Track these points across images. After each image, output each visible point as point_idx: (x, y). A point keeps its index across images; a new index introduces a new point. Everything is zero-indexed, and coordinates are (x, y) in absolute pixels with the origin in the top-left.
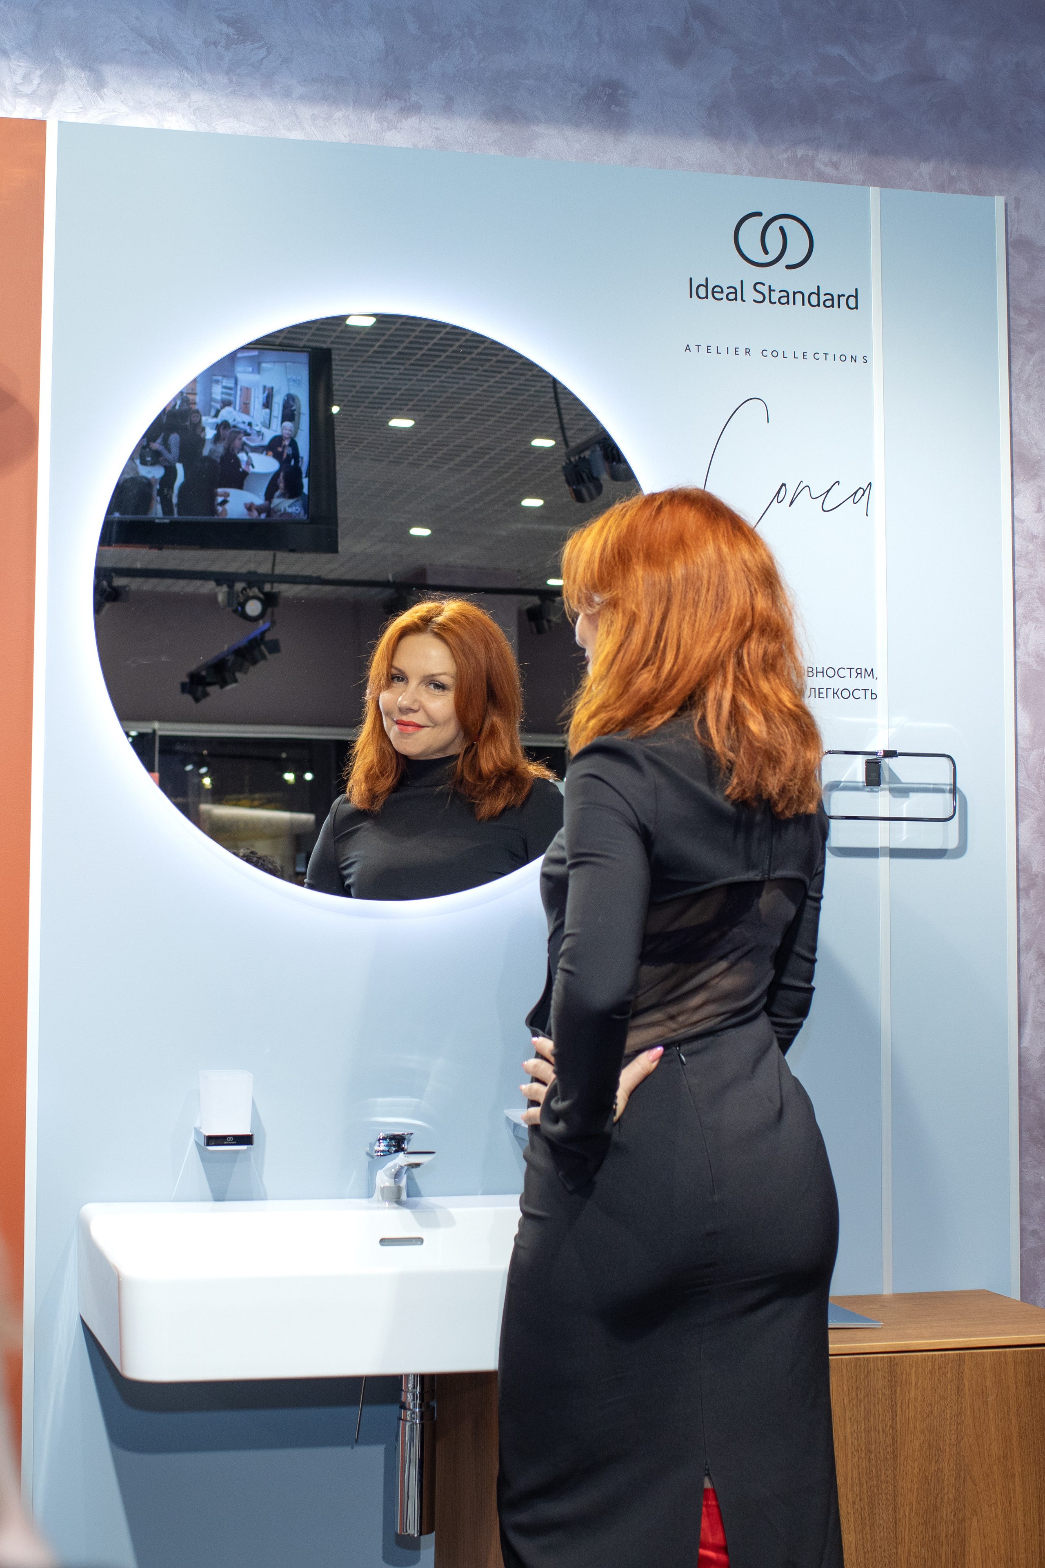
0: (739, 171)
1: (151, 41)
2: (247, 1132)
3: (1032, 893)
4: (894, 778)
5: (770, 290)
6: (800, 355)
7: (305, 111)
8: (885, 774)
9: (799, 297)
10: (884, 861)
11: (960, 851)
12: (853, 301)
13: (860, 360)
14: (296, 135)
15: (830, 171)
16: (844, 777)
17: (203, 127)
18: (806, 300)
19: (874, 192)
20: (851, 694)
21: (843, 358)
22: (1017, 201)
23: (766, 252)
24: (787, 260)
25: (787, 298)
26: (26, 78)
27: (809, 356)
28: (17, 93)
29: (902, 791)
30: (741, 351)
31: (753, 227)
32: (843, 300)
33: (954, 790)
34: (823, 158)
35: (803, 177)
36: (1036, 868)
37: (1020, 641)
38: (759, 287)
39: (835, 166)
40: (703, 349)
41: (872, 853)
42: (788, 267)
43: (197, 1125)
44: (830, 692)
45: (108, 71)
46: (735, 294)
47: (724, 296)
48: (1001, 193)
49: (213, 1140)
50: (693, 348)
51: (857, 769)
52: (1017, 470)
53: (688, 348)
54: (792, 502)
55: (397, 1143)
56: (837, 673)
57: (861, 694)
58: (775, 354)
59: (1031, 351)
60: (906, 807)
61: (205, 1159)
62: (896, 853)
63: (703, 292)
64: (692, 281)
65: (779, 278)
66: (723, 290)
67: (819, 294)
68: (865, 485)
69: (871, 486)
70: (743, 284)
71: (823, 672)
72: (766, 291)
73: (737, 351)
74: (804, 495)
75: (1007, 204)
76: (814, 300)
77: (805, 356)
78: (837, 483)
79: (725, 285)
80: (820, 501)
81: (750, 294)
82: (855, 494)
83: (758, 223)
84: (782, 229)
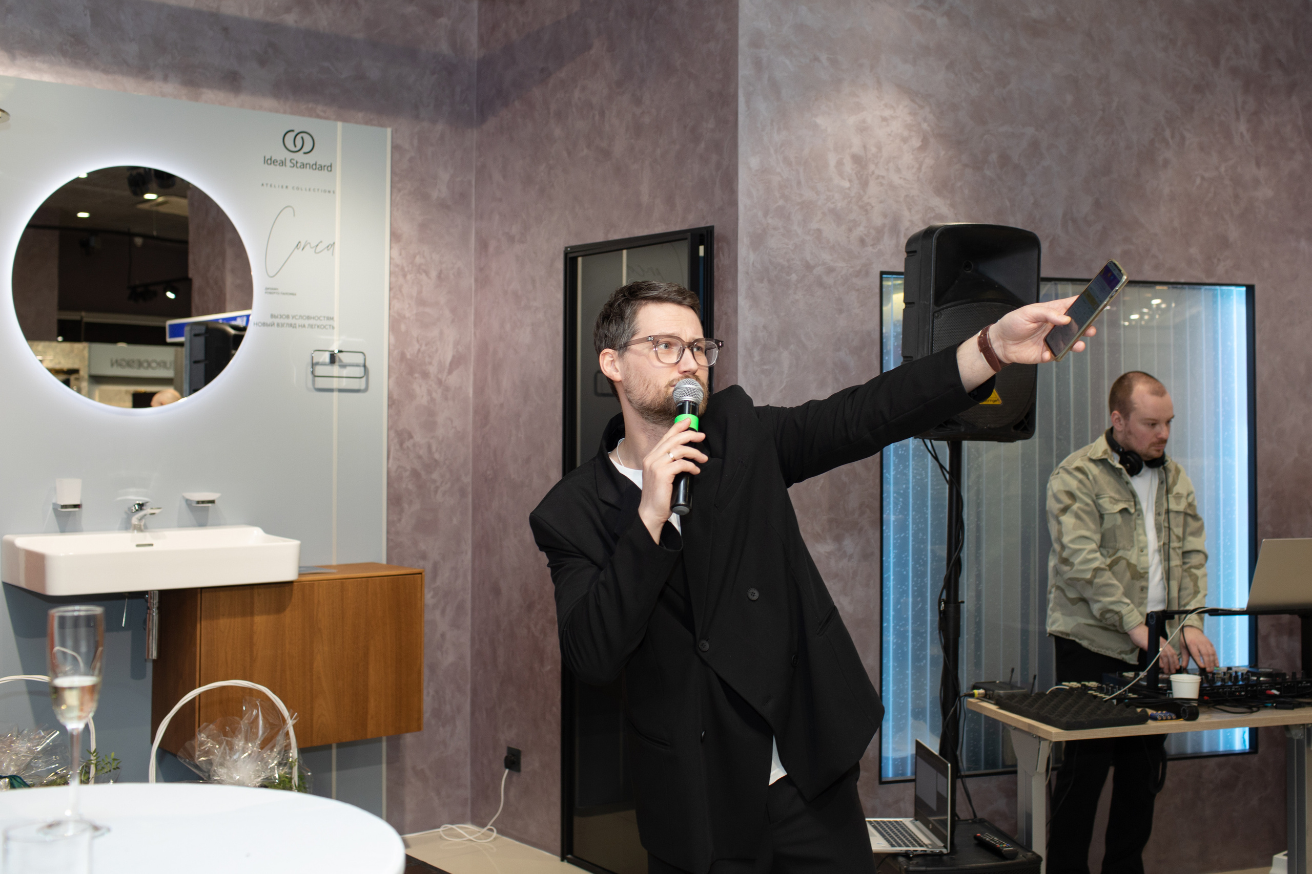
0: (285, 112)
3: (393, 406)
4: (340, 361)
5: (297, 162)
6: (308, 189)
8: (337, 360)
9: (308, 166)
10: (335, 394)
11: (366, 390)
12: (330, 168)
13: (332, 192)
15: (322, 114)
16: (321, 360)
18: (311, 167)
19: (340, 124)
20: (325, 327)
21: (325, 191)
22: (396, 130)
23: (295, 146)
24: (305, 150)
25: (303, 166)
27: (312, 190)
29: (344, 366)
30: (284, 187)
31: (290, 137)
32: (326, 168)
33: (365, 366)
34: (319, 109)
35: (311, 116)
36: (395, 396)
37: (391, 307)
38: (292, 161)
39: (325, 112)
40: (269, 186)
41: (331, 390)
42: (305, 153)
43: (54, 501)
44: (316, 326)
46: (283, 163)
47: (278, 164)
48: (390, 126)
49: (62, 507)
50: (265, 185)
51: (326, 357)
52: (392, 239)
53: (263, 185)
54: (303, 249)
55: (141, 506)
56: (319, 318)
57: (328, 327)
58: (298, 188)
59: (399, 190)
60: (345, 372)
61: (58, 514)
62: (341, 391)
63: (269, 162)
64: (265, 157)
65: (300, 157)
66: (277, 162)
67: (316, 164)
68: (332, 243)
69: (334, 243)
70: (285, 159)
71: (314, 318)
72: (295, 162)
73: (282, 187)
74: (308, 246)
75: (392, 131)
76: (314, 167)
77: (310, 190)
78: (321, 242)
79: (278, 159)
80: (314, 249)
81: (288, 163)
82: (328, 247)
83: (292, 135)
84: (302, 138)
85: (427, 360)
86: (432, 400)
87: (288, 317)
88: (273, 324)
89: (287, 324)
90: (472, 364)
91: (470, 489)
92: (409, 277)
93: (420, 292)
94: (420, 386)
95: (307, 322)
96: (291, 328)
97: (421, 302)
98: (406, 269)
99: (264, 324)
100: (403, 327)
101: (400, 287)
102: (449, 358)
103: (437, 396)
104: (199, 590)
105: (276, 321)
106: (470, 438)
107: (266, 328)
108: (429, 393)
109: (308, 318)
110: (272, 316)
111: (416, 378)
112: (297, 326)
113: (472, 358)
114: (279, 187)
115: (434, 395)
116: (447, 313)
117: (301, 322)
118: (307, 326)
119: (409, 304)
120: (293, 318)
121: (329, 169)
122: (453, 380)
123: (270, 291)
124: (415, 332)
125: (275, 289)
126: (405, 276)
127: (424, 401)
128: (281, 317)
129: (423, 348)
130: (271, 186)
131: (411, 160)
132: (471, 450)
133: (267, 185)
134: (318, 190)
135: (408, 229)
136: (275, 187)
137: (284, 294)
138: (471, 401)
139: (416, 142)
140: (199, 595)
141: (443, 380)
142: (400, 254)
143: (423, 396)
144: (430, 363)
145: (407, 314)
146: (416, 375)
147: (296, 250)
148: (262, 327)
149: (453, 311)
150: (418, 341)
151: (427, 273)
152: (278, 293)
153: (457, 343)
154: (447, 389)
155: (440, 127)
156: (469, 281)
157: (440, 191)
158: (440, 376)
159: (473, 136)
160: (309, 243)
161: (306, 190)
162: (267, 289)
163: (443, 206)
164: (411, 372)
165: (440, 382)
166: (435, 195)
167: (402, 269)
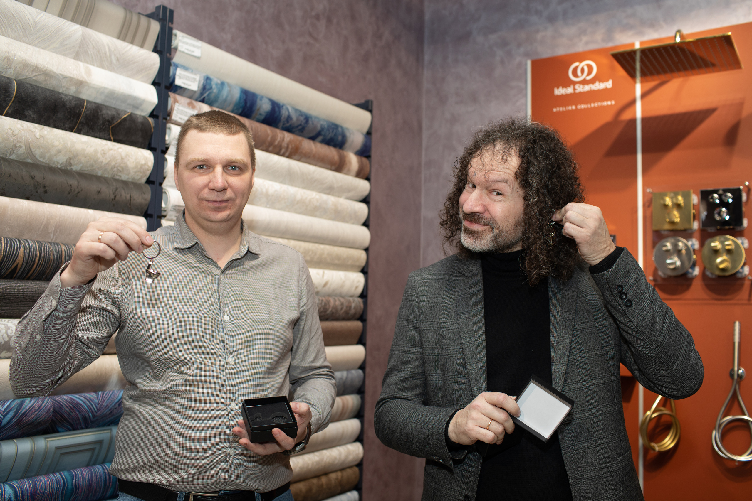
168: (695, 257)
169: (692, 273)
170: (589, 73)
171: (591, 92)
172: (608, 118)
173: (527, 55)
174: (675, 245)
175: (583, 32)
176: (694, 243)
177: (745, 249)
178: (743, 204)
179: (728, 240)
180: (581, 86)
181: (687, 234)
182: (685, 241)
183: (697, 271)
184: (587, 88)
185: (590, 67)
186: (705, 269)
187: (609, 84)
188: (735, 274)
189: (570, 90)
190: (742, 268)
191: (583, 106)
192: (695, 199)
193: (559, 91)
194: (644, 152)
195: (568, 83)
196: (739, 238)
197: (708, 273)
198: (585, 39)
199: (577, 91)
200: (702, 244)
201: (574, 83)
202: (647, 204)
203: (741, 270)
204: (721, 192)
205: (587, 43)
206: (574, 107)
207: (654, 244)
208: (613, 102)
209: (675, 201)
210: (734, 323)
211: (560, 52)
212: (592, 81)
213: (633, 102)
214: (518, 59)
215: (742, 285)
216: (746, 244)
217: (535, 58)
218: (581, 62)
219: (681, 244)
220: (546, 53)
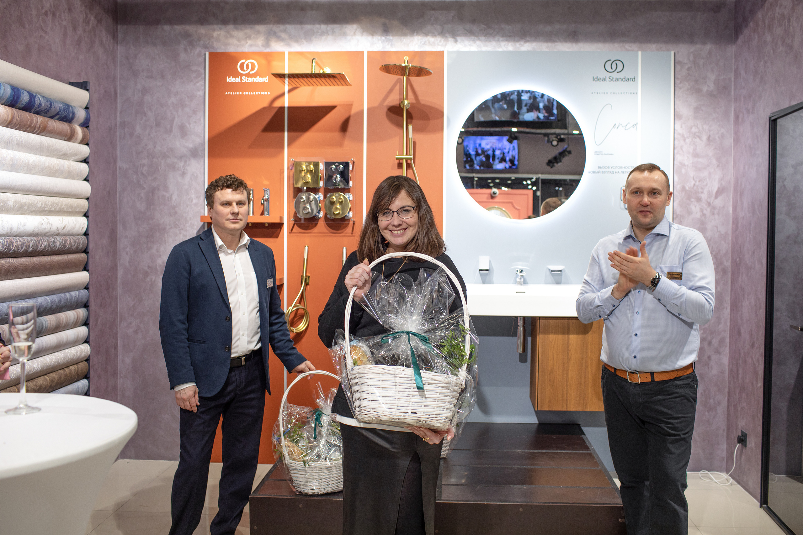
1: (467, 31)
2: (487, 268)
3: (677, 219)
5: (613, 78)
6: (620, 93)
7: (503, 44)
9: (620, 79)
13: (635, 93)
14: (500, 50)
15: (629, 48)
17: (479, 49)
18: (622, 80)
19: (640, 53)
21: (631, 93)
22: (678, 52)
23: (612, 69)
24: (618, 70)
25: (617, 80)
26: (440, 41)
28: (438, 45)
30: (605, 93)
31: (609, 64)
32: (631, 79)
34: (627, 46)
36: (678, 213)
38: (610, 78)
39: (631, 47)
40: (596, 93)
42: (618, 72)
43: (478, 267)
45: (459, 38)
46: (604, 80)
47: (601, 80)
48: (672, 50)
49: (480, 270)
50: (594, 93)
52: (676, 117)
53: (592, 93)
54: (618, 128)
55: (521, 271)
56: (628, 168)
58: (614, 93)
59: (680, 88)
61: (481, 274)
63: (596, 80)
64: (593, 77)
65: (615, 75)
66: (601, 79)
67: (625, 78)
68: (636, 123)
69: (637, 123)
70: (606, 77)
71: (625, 168)
72: (612, 78)
73: (604, 93)
74: (621, 126)
75: (675, 53)
76: (624, 80)
77: (621, 93)
78: (629, 123)
79: (601, 78)
80: (624, 128)
81: (608, 79)
82: (633, 126)
83: (610, 62)
84: (616, 64)
85: (700, 190)
86: (704, 215)
87: (608, 167)
88: (599, 172)
89: (608, 171)
90: (732, 192)
91: (730, 270)
92: (687, 140)
93: (695, 150)
94: (695, 207)
95: (620, 170)
96: (611, 174)
97: (696, 155)
98: (685, 136)
99: (594, 172)
100: (683, 171)
101: (682, 148)
102: (715, 189)
103: (707, 212)
104: (538, 318)
105: (600, 170)
106: (730, 238)
107: (595, 174)
108: (702, 210)
109: (621, 168)
110: (599, 167)
111: (692, 201)
112: (614, 173)
113: (732, 189)
114: (602, 93)
115: (705, 212)
116: (714, 161)
117: (617, 170)
118: (620, 172)
119: (688, 157)
120: (612, 168)
121: (634, 80)
122: (719, 202)
123: (598, 153)
124: (692, 174)
125: (601, 152)
126: (685, 140)
127: (698, 215)
128: (604, 167)
129: (697, 183)
130: (597, 93)
131: (689, 69)
132: (730, 245)
133: (595, 93)
134: (627, 93)
135: (685, 111)
136: (600, 94)
137: (606, 154)
138: (731, 215)
139: (691, 58)
140: (538, 321)
141: (711, 203)
142: (681, 127)
143: (697, 213)
144: (702, 193)
145: (686, 163)
146: (693, 200)
147: (613, 128)
148: (593, 174)
149: (718, 159)
150: (694, 179)
151: (700, 138)
152: (602, 154)
153: (721, 180)
154: (714, 208)
155: (708, 47)
156: (729, 141)
157: (709, 86)
158: (709, 200)
159: (732, 49)
160: (622, 124)
161: (619, 93)
162: (595, 152)
163: (711, 95)
164: (689, 198)
165: (709, 204)
166: (705, 89)
167: (683, 136)
168: (320, 205)
169: (318, 216)
170: (252, 70)
171: (253, 83)
172: (265, 104)
173: (205, 47)
174: (308, 198)
175: (249, 37)
176: (320, 196)
177: (350, 200)
178: (350, 171)
179: (340, 195)
180: (247, 78)
181: (315, 190)
182: (314, 194)
183: (321, 215)
184: (250, 80)
185: (252, 64)
186: (326, 213)
187: (266, 79)
188: (344, 217)
189: (238, 80)
190: (348, 213)
191: (247, 93)
192: (321, 167)
193: (230, 80)
194: (288, 131)
195: (236, 74)
196: (347, 193)
197: (328, 216)
198: (249, 42)
199: (243, 81)
200: (325, 197)
201: (242, 75)
202: (290, 168)
203: (348, 215)
204: (337, 164)
205: (251, 46)
206: (241, 93)
207: (295, 196)
208: (269, 93)
209: (308, 168)
210: (343, 248)
211: (231, 49)
212: (254, 75)
213: (283, 94)
214: (198, 50)
215: (348, 224)
216: (351, 198)
217: (212, 51)
218: (247, 59)
219: (312, 197)
220: (221, 49)
